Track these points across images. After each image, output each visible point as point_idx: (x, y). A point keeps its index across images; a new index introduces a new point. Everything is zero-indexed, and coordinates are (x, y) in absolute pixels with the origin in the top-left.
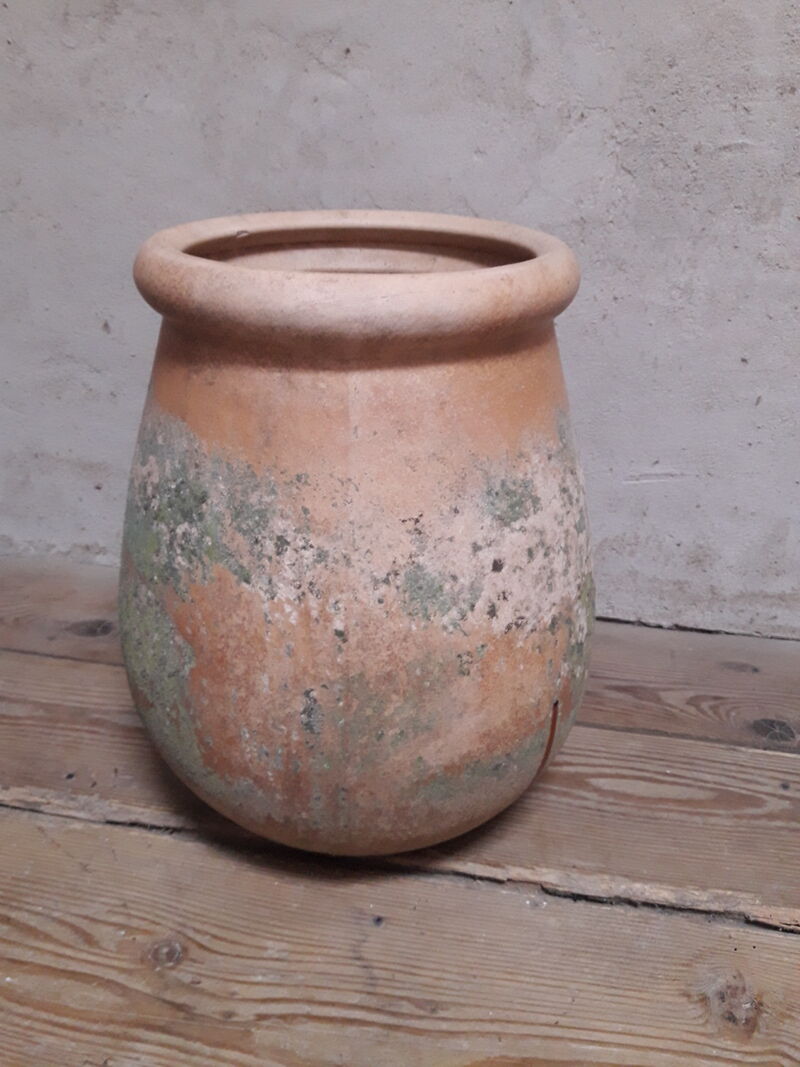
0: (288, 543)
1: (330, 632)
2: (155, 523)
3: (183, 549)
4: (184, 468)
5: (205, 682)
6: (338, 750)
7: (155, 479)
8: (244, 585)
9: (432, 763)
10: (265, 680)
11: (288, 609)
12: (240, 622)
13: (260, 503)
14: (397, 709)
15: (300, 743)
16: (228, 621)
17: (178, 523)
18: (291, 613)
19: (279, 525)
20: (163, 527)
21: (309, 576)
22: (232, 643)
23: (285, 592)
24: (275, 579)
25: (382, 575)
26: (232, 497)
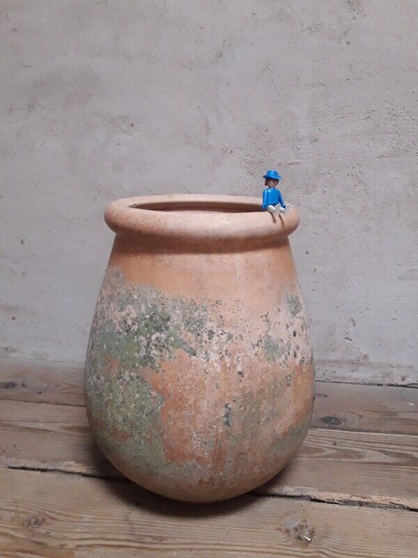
0: (214, 333)
1: (236, 373)
2: (136, 337)
3: (156, 345)
4: (154, 307)
5: (171, 412)
6: (241, 432)
7: (134, 315)
8: (193, 357)
9: (278, 432)
10: (205, 403)
11: (216, 365)
12: (191, 376)
13: (199, 316)
14: (265, 406)
15: (223, 433)
16: (185, 377)
17: (152, 334)
18: (217, 367)
19: (209, 325)
20: (142, 338)
21: (225, 348)
22: (187, 388)
23: (214, 357)
24: (209, 351)
25: (255, 342)
26: (185, 315)
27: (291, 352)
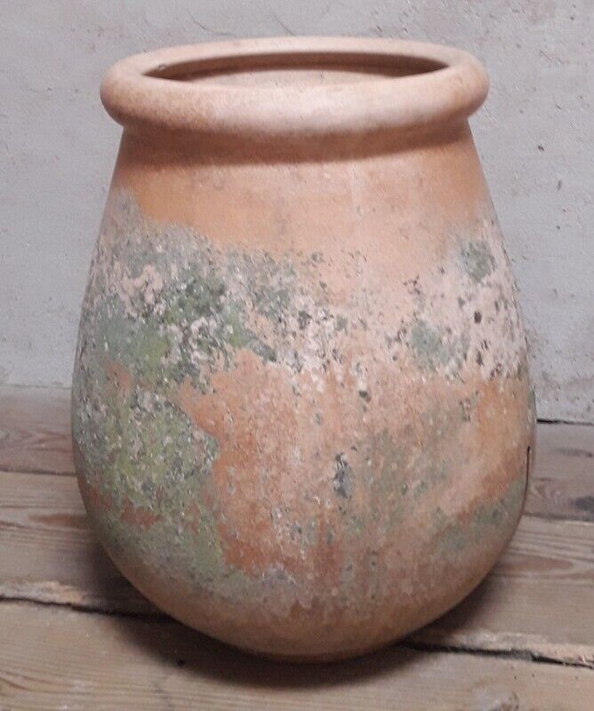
0: (310, 317)
1: (355, 394)
2: (161, 327)
3: (199, 342)
4: (195, 267)
5: (232, 471)
6: (369, 510)
7: (158, 285)
8: (270, 363)
9: (448, 512)
10: (297, 454)
11: (315, 378)
12: (269, 400)
13: (280, 284)
14: (416, 460)
15: (333, 511)
16: (256, 402)
17: (191, 320)
18: (317, 382)
19: (299, 302)
20: (174, 328)
21: (331, 345)
22: (261, 423)
23: (311, 363)
24: (300, 353)
25: (393, 334)
26: (252, 283)
27: (471, 354)
